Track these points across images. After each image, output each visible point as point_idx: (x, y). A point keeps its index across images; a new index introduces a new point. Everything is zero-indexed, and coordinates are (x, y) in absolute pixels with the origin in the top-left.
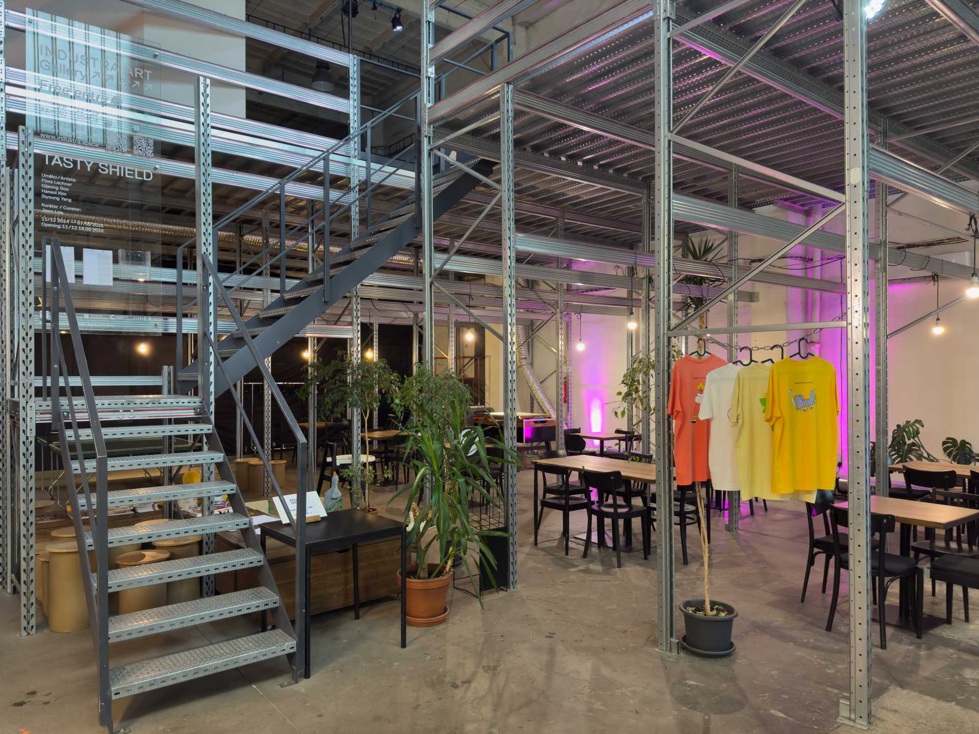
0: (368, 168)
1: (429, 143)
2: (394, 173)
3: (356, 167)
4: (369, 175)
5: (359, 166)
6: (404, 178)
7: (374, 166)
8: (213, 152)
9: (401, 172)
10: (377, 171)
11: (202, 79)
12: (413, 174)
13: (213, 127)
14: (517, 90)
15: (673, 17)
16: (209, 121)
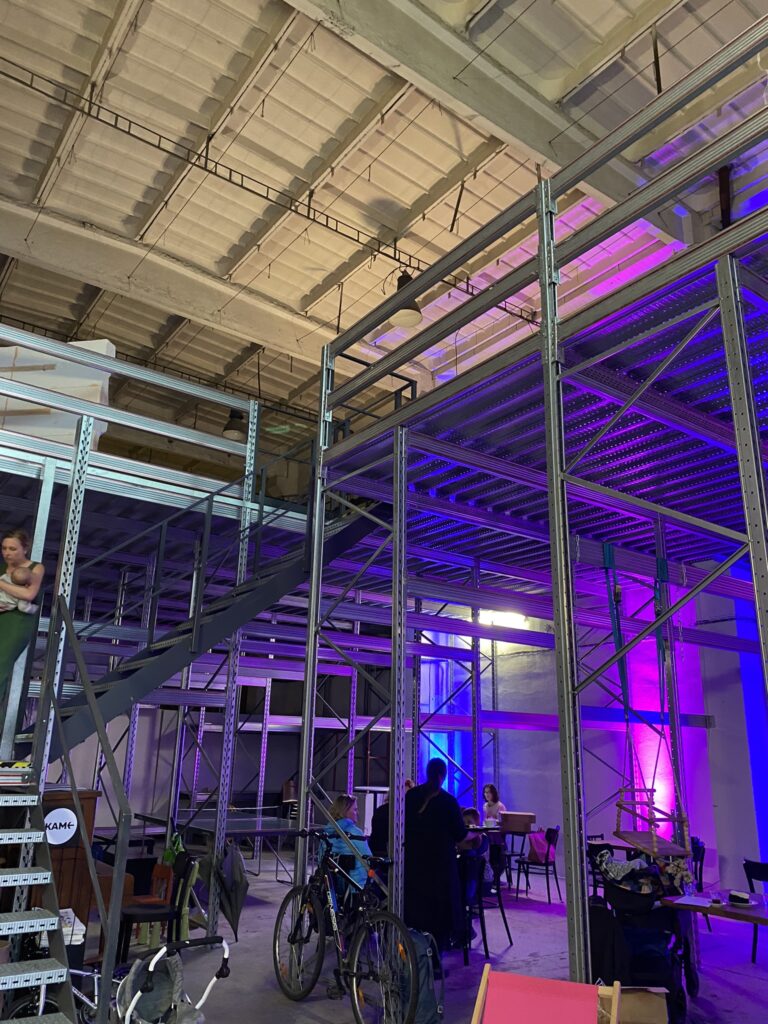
0: (261, 511)
1: (323, 484)
2: (282, 515)
3: (248, 510)
4: (261, 518)
5: (252, 509)
6: (294, 520)
7: (267, 508)
8: (86, 490)
9: (290, 514)
10: (269, 514)
11: (85, 418)
12: (305, 517)
13: (89, 465)
14: (412, 433)
15: (562, 361)
16: (86, 459)
